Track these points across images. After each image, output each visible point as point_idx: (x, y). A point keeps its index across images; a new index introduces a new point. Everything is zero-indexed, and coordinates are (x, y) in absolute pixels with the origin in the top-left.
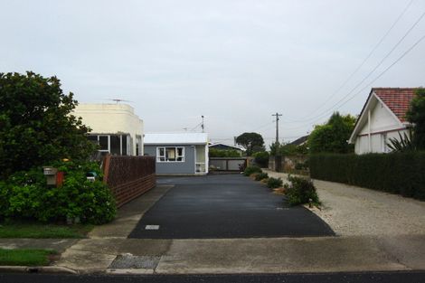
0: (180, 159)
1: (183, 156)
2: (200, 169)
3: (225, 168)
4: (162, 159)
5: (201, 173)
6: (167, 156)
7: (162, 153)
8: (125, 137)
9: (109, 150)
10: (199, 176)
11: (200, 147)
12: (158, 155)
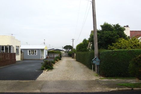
0: (36, 54)
1: (37, 53)
2: (42, 57)
3: (53, 57)
4: (30, 54)
5: (43, 59)
6: (31, 53)
7: (30, 52)
8: (10, 47)
9: (4, 51)
10: (42, 60)
11: (42, 50)
12: (28, 53)
